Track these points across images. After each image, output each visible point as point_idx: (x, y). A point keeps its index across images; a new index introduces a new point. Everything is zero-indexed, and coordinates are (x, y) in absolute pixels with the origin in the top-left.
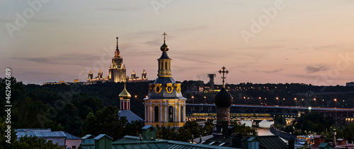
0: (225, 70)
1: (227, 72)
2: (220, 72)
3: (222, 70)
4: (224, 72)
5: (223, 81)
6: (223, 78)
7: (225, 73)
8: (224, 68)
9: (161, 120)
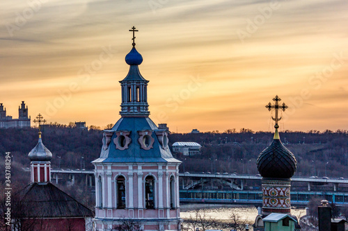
0: (280, 103)
1: (284, 107)
2: (269, 107)
3: (273, 103)
4: (277, 107)
5: (277, 127)
6: (276, 119)
7: (280, 111)
8: (277, 99)
9: (131, 205)
